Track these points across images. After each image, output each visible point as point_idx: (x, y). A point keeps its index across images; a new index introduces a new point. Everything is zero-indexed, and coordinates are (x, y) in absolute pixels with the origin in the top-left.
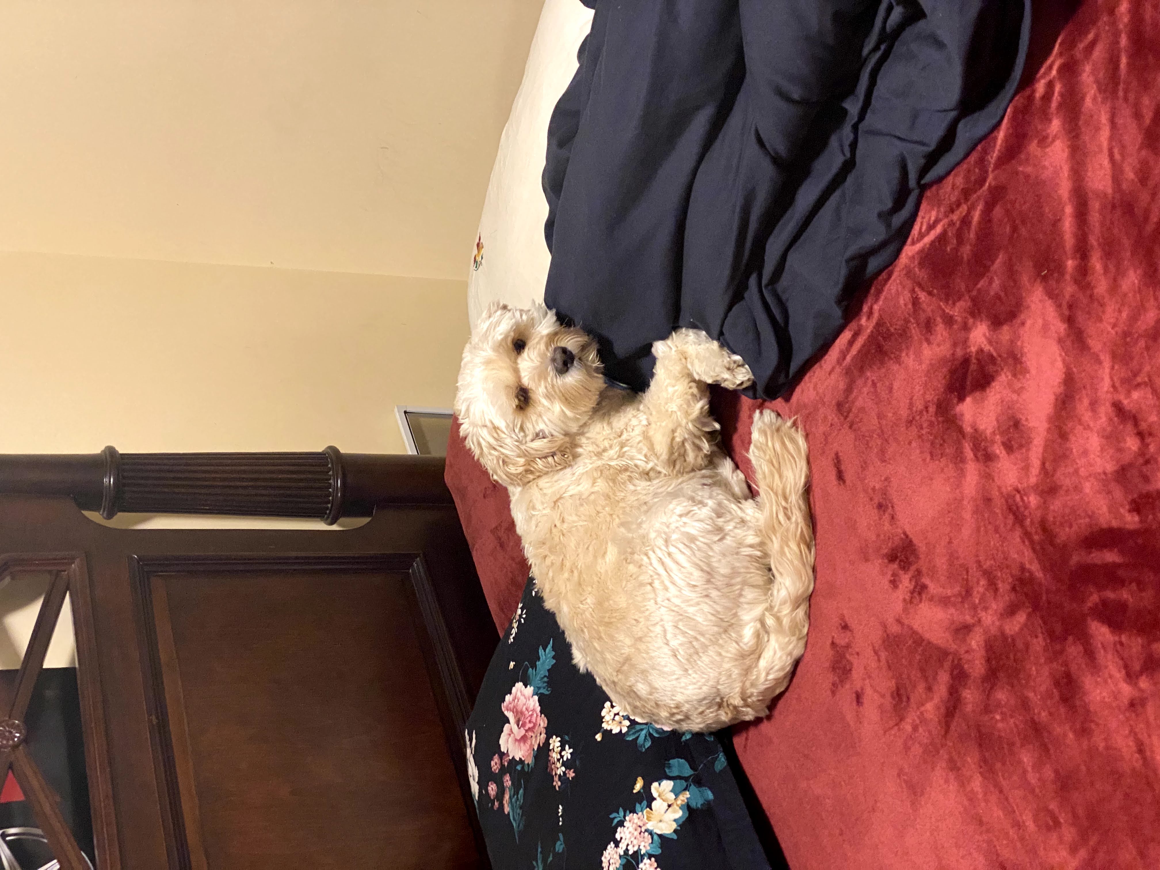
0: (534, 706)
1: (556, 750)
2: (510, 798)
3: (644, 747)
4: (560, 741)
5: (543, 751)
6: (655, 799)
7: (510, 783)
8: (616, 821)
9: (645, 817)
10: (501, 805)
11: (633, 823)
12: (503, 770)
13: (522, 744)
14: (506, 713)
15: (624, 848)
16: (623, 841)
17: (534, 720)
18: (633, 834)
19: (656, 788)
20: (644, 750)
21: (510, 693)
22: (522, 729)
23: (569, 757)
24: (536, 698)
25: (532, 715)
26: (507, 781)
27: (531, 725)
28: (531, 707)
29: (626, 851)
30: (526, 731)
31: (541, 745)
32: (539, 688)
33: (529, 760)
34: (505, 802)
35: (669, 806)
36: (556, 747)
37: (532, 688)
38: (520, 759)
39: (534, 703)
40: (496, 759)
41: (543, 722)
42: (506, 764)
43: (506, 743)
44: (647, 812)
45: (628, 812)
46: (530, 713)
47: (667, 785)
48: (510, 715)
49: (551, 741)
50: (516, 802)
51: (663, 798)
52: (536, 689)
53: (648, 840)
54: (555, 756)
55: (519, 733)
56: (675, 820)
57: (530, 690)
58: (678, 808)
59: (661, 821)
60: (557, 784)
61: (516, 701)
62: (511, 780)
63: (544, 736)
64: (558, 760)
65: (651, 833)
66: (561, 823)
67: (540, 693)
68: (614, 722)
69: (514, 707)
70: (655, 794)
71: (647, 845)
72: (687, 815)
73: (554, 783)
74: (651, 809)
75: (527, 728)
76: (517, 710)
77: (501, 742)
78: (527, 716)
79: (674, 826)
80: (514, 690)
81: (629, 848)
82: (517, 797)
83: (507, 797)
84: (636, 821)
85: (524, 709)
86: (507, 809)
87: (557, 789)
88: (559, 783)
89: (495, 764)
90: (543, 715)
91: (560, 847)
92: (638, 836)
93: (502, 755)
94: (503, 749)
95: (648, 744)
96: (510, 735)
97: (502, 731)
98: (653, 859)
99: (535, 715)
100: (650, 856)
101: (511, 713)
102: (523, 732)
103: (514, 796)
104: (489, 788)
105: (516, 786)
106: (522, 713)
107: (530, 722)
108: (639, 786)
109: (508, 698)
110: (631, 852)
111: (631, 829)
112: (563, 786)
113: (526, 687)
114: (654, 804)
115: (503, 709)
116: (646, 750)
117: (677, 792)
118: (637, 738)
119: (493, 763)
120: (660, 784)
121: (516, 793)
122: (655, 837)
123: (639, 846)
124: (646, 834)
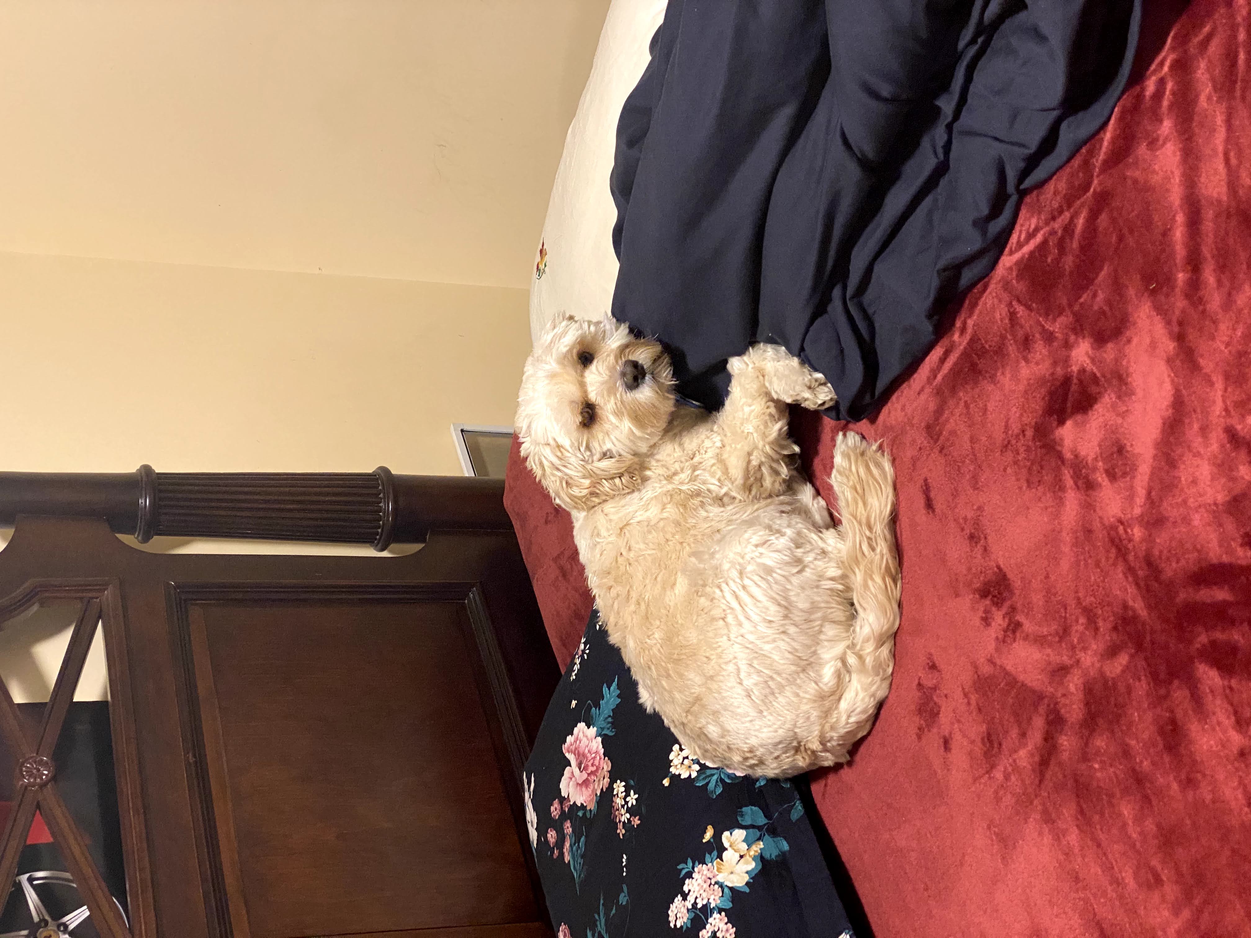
0: (597, 747)
1: (619, 795)
2: (571, 845)
3: (715, 792)
4: (624, 786)
5: (606, 796)
6: (726, 849)
7: (571, 829)
8: (684, 872)
9: (715, 868)
10: (562, 854)
11: (702, 875)
12: (564, 816)
13: (584, 789)
14: (567, 755)
15: (693, 901)
16: (691, 893)
17: (597, 763)
18: (702, 886)
19: (727, 838)
20: (715, 797)
21: (572, 734)
22: (584, 772)
23: (634, 803)
24: (599, 739)
25: (594, 758)
26: (568, 828)
27: (594, 769)
28: (594, 749)
29: (695, 903)
30: (589, 775)
31: (604, 790)
32: (602, 729)
33: (591, 806)
34: (565, 850)
35: (741, 857)
36: (620, 792)
37: (595, 729)
38: (582, 804)
39: (597, 745)
40: (556, 804)
41: (606, 765)
42: (567, 810)
43: (567, 787)
44: (718, 863)
45: (697, 863)
46: (593, 755)
47: (739, 834)
48: (570, 757)
49: (615, 786)
50: (577, 851)
51: (735, 848)
52: (600, 730)
53: (718, 893)
54: (619, 801)
55: (580, 776)
56: (747, 872)
57: (593, 730)
58: (751, 859)
59: (732, 873)
60: (621, 831)
61: (578, 742)
62: (571, 826)
63: (607, 780)
64: (623, 806)
65: (721, 886)
66: (624, 874)
67: (605, 735)
68: (683, 766)
69: (576, 749)
70: (726, 844)
71: (717, 898)
72: (760, 867)
73: (618, 831)
74: (722, 860)
75: (589, 771)
76: (579, 752)
77: (563, 785)
78: (590, 758)
79: (747, 878)
80: (576, 730)
81: (697, 901)
82: (579, 845)
83: (567, 844)
84: (705, 872)
85: (586, 751)
86: (567, 858)
87: (621, 837)
88: (624, 831)
89: (555, 810)
90: (606, 758)
91: (623, 899)
92: (708, 889)
93: (562, 800)
94: (564, 794)
95: (719, 791)
96: (571, 779)
97: (563, 775)
98: (723, 914)
99: (598, 758)
100: (720, 911)
101: (573, 755)
102: (585, 776)
103: (575, 844)
104: (549, 836)
105: (577, 834)
106: (584, 755)
107: (593, 765)
108: (709, 835)
109: (569, 739)
110: (699, 906)
111: (700, 881)
112: (628, 834)
113: (589, 728)
114: (725, 855)
115: (564, 751)
116: (717, 796)
117: (749, 842)
118: (707, 784)
119: (552, 808)
120: (731, 834)
121: (578, 841)
122: (726, 890)
123: (709, 899)
124: (716, 886)
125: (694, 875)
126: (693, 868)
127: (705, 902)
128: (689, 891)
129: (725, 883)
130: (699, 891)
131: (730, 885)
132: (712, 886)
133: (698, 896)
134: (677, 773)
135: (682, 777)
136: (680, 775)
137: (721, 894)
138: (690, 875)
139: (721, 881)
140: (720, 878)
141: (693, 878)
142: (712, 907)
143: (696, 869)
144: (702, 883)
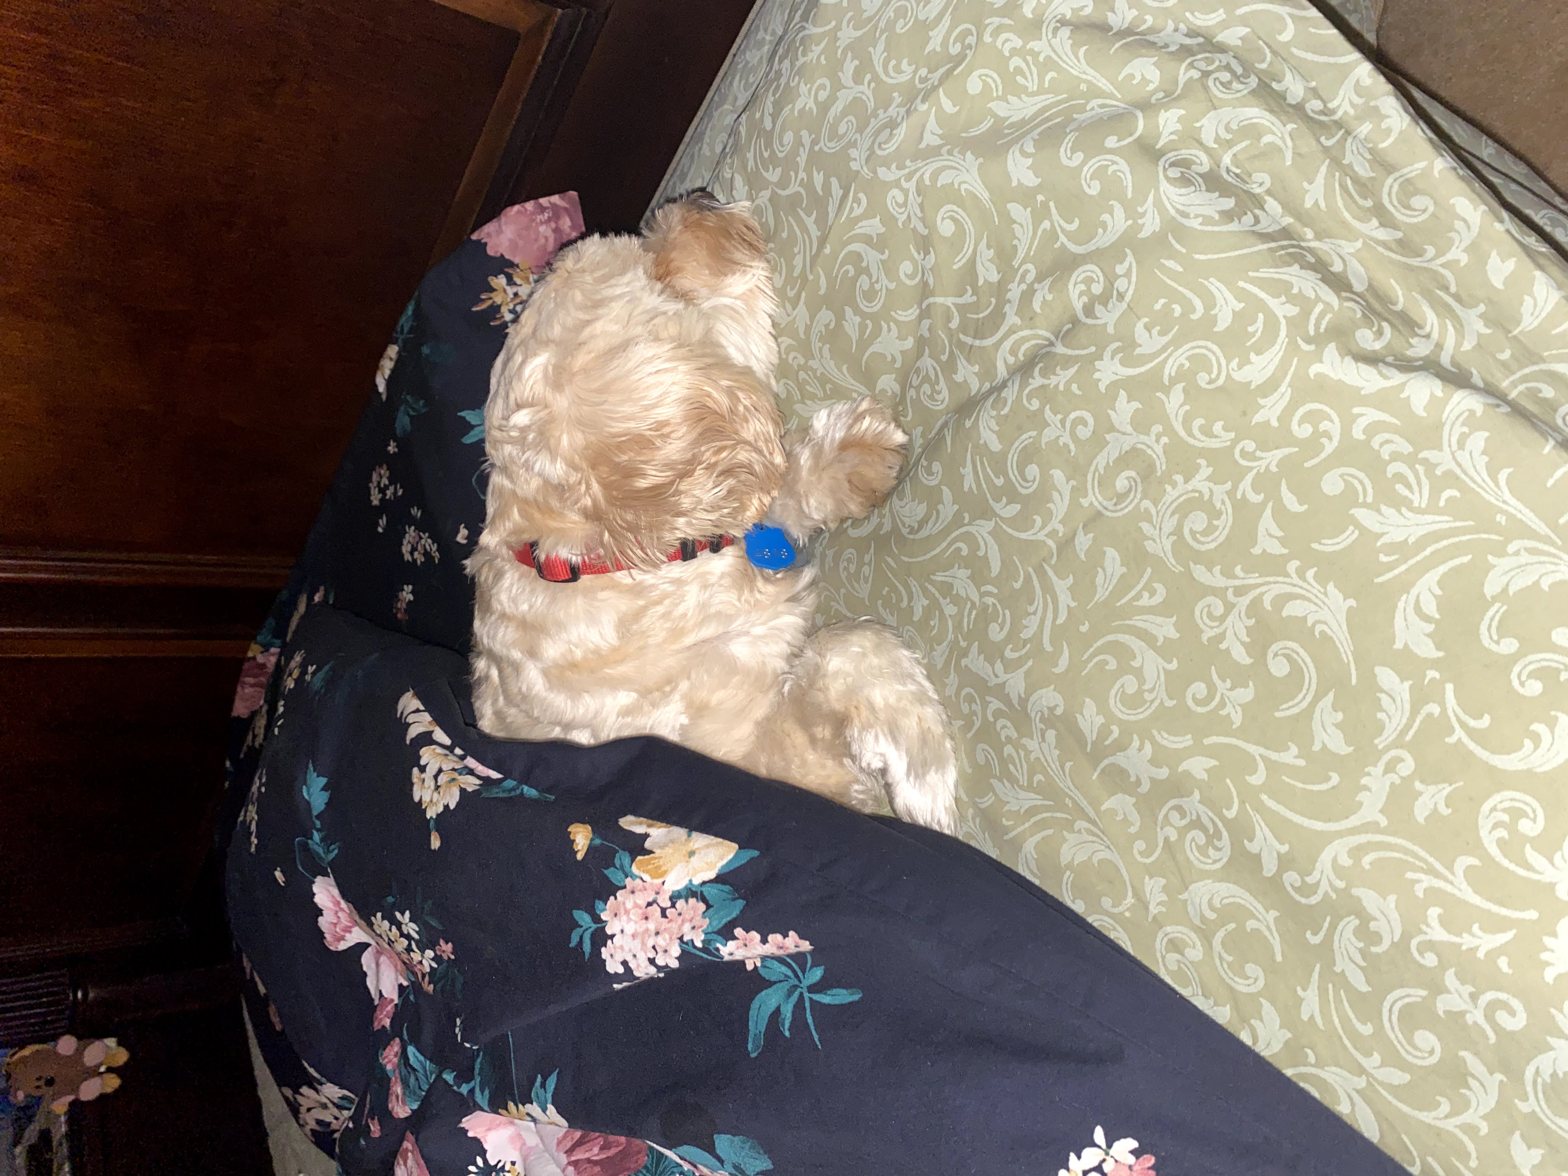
8: (586, 945)
9: (649, 879)
11: (629, 912)
18: (647, 931)
53: (694, 909)
65: (690, 893)
71: (698, 921)
84: (632, 902)
92: (663, 923)
98: (738, 929)
100: (727, 932)
110: (673, 966)
111: (633, 929)
122: (709, 890)
123: (681, 939)
124: (680, 904)
125: (609, 931)
126: (597, 919)
127: (676, 951)
128: (625, 963)
129: (696, 881)
130: (643, 944)
131: (712, 875)
132: (669, 912)
133: (651, 955)
134: (441, 809)
135: (452, 806)
136: (446, 807)
137: (702, 907)
138: (601, 938)
139: (680, 886)
140: (675, 881)
141: (612, 937)
142: (699, 944)
143: (604, 916)
144: (644, 925)
